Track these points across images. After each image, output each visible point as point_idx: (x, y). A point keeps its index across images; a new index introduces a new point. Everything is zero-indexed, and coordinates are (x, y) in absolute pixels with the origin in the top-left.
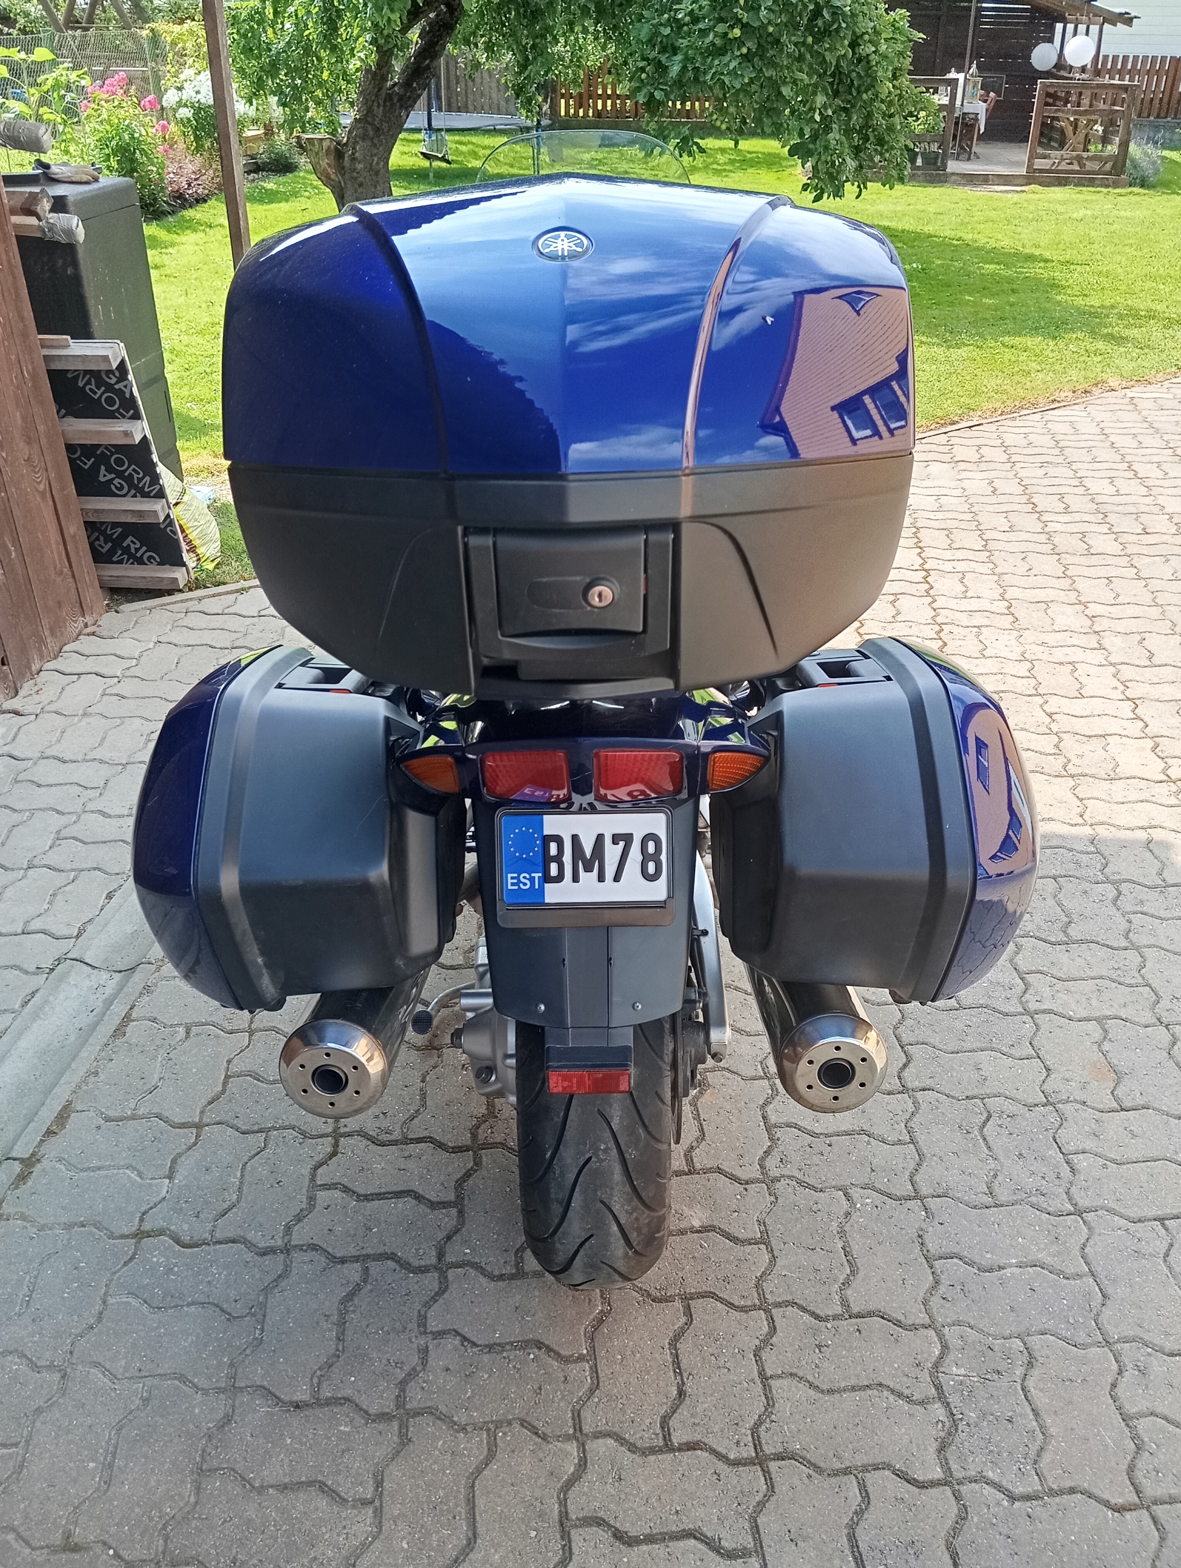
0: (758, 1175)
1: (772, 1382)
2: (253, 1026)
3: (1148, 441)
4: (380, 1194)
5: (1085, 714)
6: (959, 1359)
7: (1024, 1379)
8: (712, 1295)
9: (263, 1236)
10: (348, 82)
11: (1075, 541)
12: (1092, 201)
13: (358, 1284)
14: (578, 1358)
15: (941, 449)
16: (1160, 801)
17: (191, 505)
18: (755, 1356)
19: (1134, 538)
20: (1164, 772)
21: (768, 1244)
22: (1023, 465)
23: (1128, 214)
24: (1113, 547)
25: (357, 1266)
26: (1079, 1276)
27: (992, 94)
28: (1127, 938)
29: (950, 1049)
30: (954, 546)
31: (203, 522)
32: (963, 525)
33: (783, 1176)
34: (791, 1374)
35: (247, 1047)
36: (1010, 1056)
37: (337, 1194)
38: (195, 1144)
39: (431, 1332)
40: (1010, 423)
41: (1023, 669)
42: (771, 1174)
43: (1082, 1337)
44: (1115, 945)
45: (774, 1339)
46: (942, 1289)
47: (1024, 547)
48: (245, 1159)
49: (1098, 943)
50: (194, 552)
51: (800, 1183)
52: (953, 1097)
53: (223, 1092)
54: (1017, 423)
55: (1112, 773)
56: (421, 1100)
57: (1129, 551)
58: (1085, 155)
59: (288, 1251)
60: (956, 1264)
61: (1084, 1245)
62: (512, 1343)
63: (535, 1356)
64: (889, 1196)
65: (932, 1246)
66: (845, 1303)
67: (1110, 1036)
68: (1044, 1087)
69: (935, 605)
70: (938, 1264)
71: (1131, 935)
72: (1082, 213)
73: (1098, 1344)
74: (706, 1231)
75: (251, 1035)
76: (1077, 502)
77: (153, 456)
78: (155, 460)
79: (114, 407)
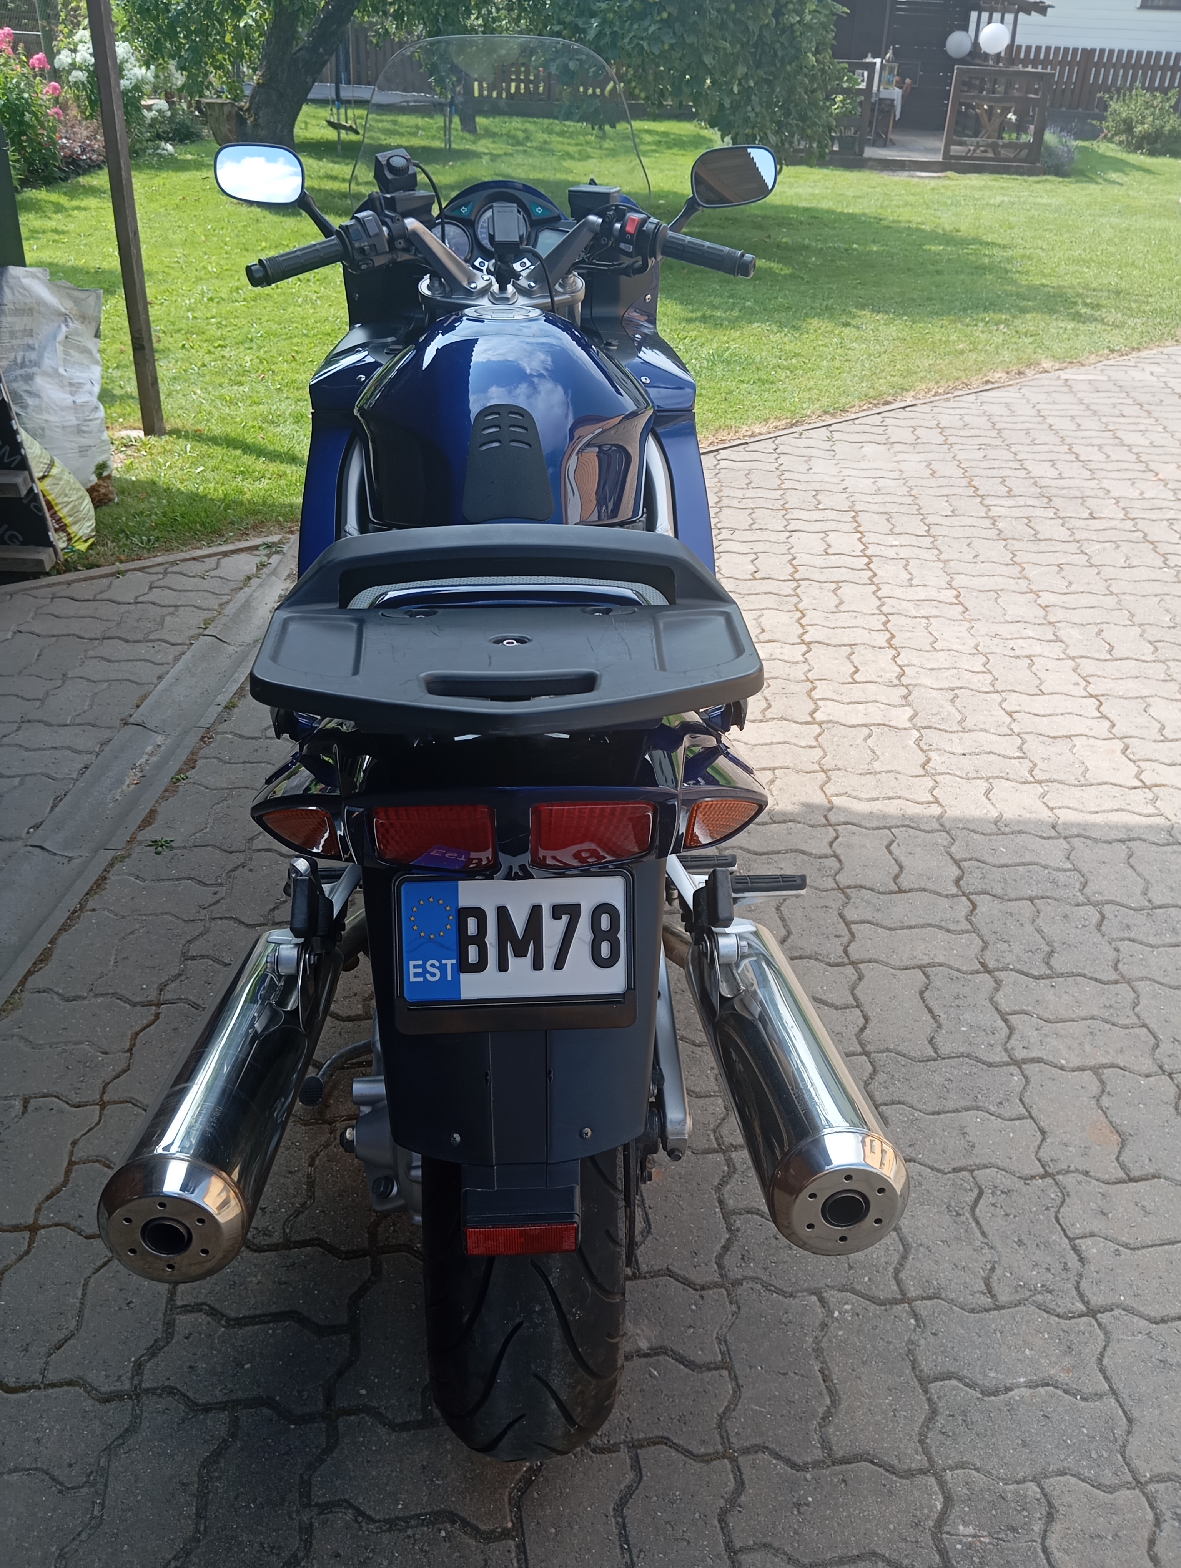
0: (717, 1278)
1: (742, 1557)
2: (106, 1098)
3: (1087, 423)
4: (255, 1317)
5: (1048, 712)
6: (966, 1514)
7: (1044, 1538)
8: (664, 1441)
9: (107, 1376)
10: (252, 48)
11: (1021, 528)
12: (1008, 188)
13: (225, 1441)
14: (502, 1533)
15: (875, 430)
16: (1137, 810)
17: (60, 479)
18: (719, 1521)
19: (1080, 523)
20: (1137, 777)
21: (730, 1369)
22: (960, 447)
23: (1045, 201)
24: (1062, 533)
25: (224, 1415)
26: (1099, 1396)
27: (908, 81)
28: (1116, 968)
29: (930, 1109)
30: (896, 530)
31: (74, 497)
32: (904, 509)
33: (745, 1278)
34: (765, 1545)
35: (97, 1124)
36: (999, 1116)
37: (202, 1318)
38: (27, 1252)
39: (317, 1505)
40: (944, 404)
41: (977, 663)
42: (731, 1275)
43: (1107, 1477)
44: (1104, 978)
45: (743, 1498)
46: (941, 1421)
47: (968, 532)
48: (89, 1272)
49: (1085, 976)
50: (64, 531)
51: (766, 1286)
52: (938, 1170)
53: (65, 1183)
54: (951, 404)
55: (1082, 779)
56: (308, 1190)
57: (1077, 537)
58: (1000, 142)
59: (138, 1395)
60: (954, 1388)
61: (1102, 1355)
62: (418, 1516)
63: (447, 1533)
64: (872, 1299)
65: (926, 1366)
66: (825, 1444)
67: (1108, 1089)
68: (1041, 1154)
69: (879, 594)
70: (934, 1387)
71: (1120, 966)
72: (999, 199)
73: (1126, 1485)
74: (657, 1354)
75: (102, 1108)
76: (1019, 486)
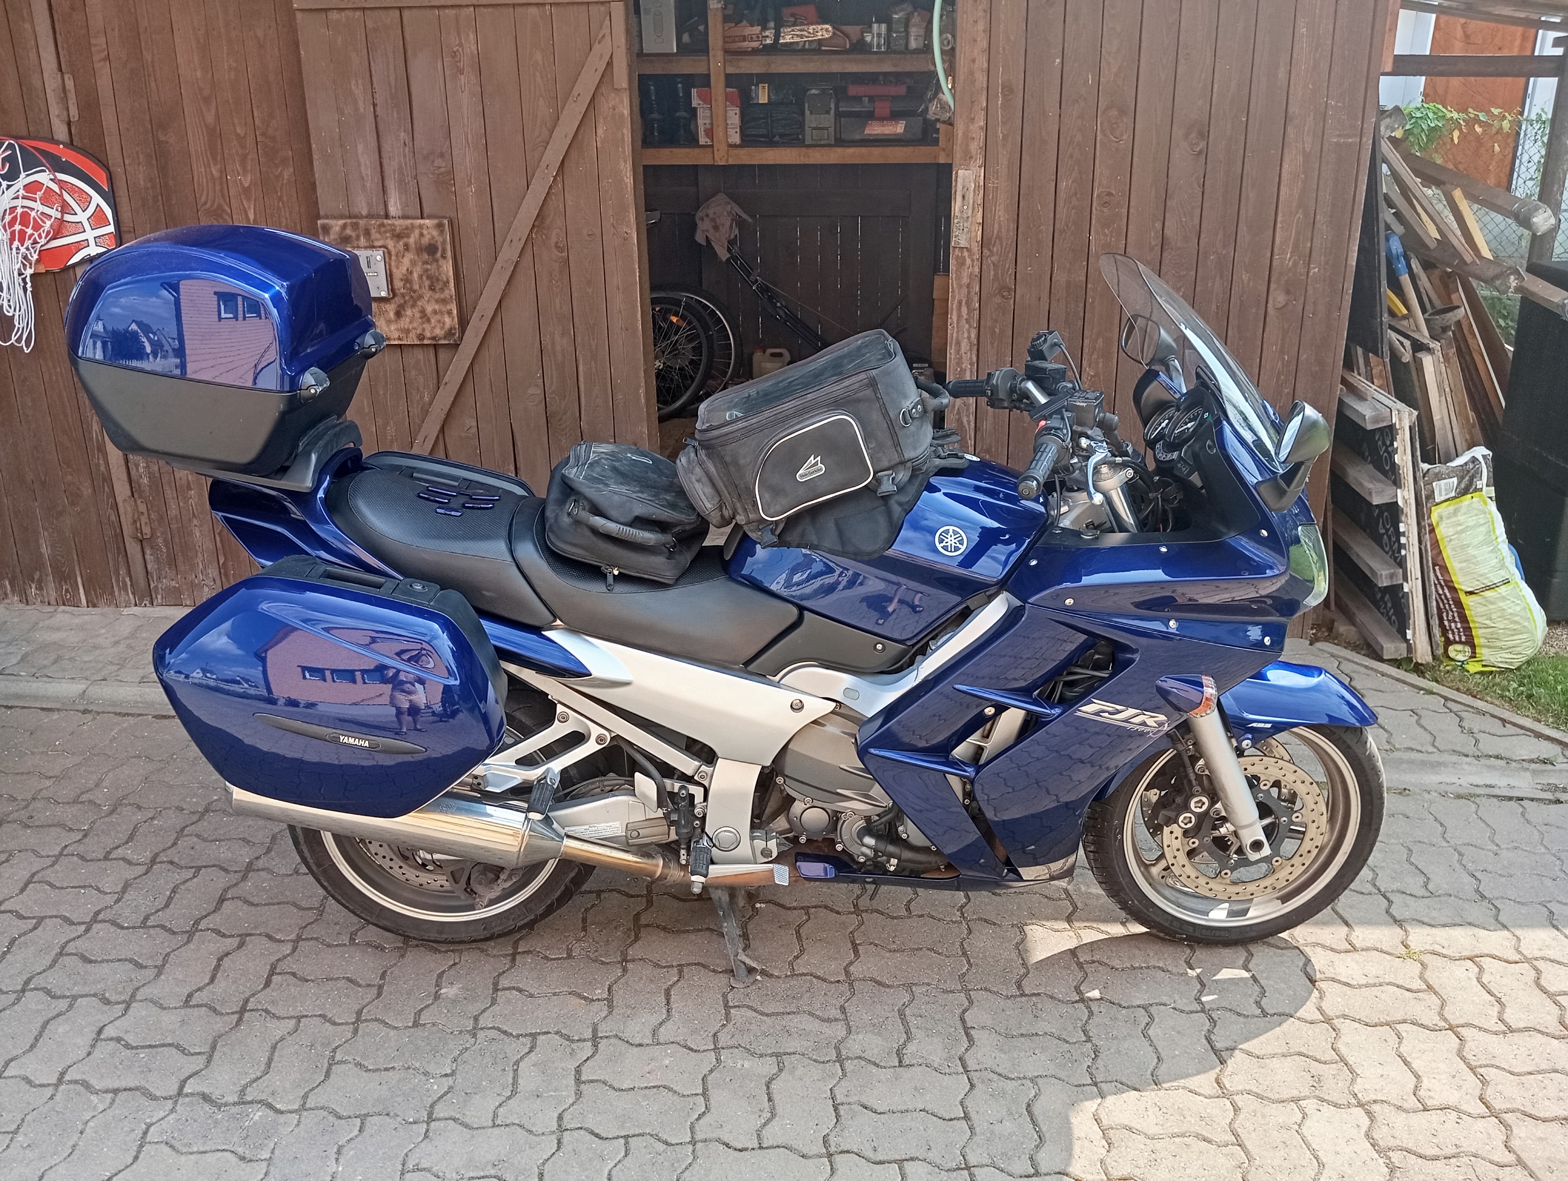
1: (295, 1020)
6: (267, 1119)
7: (232, 1152)
18: (319, 1014)
21: (412, 1026)
33: (477, 1039)
34: (296, 1030)
42: (481, 1033)
45: (329, 1025)
46: (332, 1120)
50: (1471, 647)
64: (437, 1101)
65: (374, 1120)
66: (343, 1063)
74: (435, 996)
77: (1401, 525)
78: (1402, 529)
79: (1387, 468)
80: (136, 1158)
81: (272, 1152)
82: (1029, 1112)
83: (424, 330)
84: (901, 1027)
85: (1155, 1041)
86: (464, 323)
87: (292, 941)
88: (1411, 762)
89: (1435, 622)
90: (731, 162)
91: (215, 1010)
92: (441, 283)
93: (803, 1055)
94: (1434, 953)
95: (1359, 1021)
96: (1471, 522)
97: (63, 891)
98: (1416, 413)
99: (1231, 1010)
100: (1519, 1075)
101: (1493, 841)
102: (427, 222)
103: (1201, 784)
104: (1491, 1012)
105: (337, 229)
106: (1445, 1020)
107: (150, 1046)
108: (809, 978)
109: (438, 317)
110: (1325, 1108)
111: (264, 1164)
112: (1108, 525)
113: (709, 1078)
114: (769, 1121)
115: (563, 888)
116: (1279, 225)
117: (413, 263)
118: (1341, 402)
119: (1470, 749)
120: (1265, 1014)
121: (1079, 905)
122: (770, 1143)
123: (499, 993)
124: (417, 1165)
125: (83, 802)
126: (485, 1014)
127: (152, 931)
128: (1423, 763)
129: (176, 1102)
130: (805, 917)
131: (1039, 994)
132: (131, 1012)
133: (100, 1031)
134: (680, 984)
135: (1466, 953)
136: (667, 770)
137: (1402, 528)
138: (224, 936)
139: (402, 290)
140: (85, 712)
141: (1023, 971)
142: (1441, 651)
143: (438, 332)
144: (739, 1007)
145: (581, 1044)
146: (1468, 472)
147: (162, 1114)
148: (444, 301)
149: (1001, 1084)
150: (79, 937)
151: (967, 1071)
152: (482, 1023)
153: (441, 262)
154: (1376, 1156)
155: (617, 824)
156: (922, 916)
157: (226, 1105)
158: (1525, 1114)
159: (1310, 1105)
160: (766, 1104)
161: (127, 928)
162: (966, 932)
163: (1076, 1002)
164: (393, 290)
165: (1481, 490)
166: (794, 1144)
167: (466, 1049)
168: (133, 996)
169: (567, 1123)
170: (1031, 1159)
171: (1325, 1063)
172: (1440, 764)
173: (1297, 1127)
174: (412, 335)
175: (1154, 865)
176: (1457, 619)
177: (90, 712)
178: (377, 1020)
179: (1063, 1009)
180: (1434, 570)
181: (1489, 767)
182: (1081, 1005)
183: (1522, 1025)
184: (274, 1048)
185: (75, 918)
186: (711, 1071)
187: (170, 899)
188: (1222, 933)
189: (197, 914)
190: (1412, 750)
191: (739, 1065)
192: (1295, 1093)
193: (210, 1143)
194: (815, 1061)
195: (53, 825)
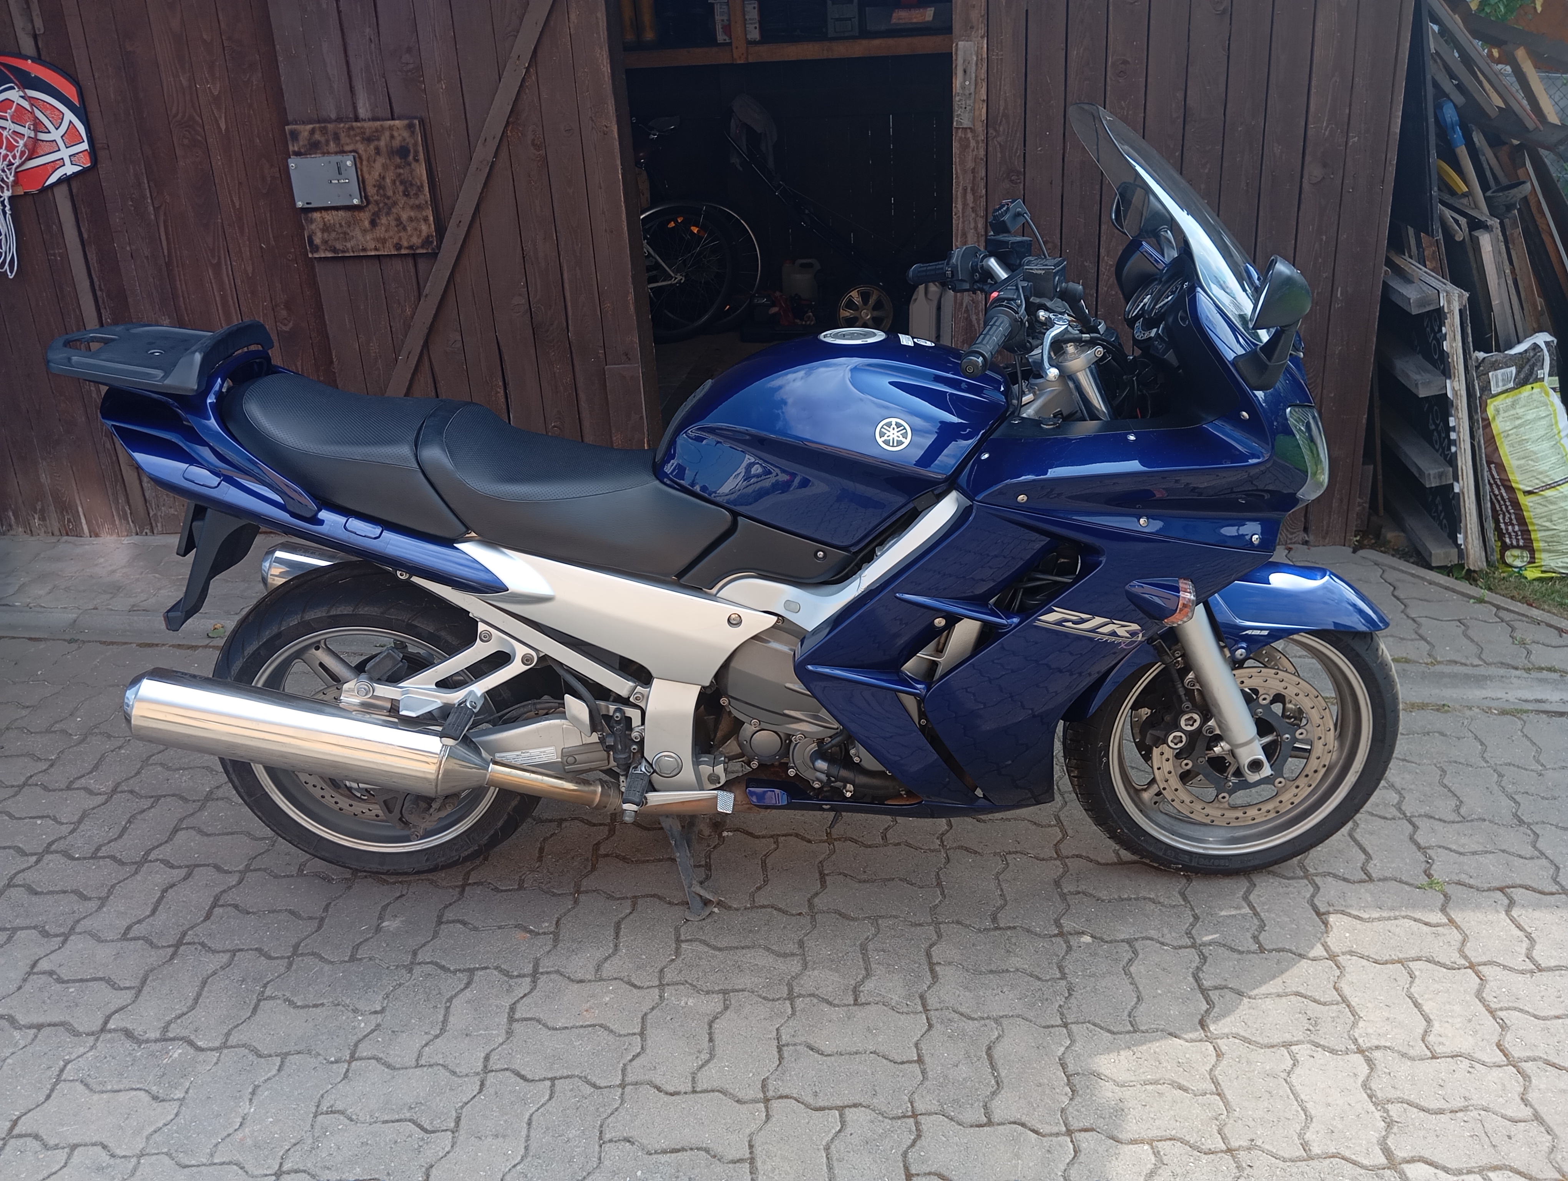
1: (230, 954)
6: (186, 1056)
7: (146, 1091)
18: (254, 949)
21: (348, 961)
26: (213, 1154)
34: (230, 964)
42: (418, 968)
43: (157, 1139)
45: (264, 958)
46: (252, 1058)
50: (1530, 552)
60: (270, 1071)
77: (1451, 419)
78: (1452, 424)
79: (1436, 357)
80: (48, 1097)
81: (187, 1092)
82: (990, 1056)
83: (400, 238)
84: (861, 963)
85: (1137, 979)
86: (441, 229)
87: (240, 872)
88: (1454, 676)
89: (1490, 525)
90: (750, 60)
91: (151, 944)
92: (415, 188)
93: (753, 992)
94: (1459, 883)
95: (1368, 958)
96: (1531, 416)
97: (21, 822)
98: (1467, 295)
99: (1224, 945)
100: (1545, 1019)
101: (1538, 762)
102: (397, 122)
103: (1192, 699)
104: (1517, 949)
105: (306, 134)
106: (1466, 957)
107: (82, 980)
108: (769, 910)
109: (414, 224)
110: (1320, 1054)
111: (176, 1104)
112: (1079, 414)
113: (649, 1017)
114: (707, 1062)
115: (505, 817)
116: (1313, 90)
117: (385, 167)
118: (1386, 286)
119: (1521, 662)
120: (1262, 949)
121: (1070, 832)
122: (705, 1087)
123: (442, 926)
124: (331, 1107)
125: (55, 732)
126: (425, 949)
127: (101, 862)
128: (1467, 677)
129: (97, 1040)
130: (773, 846)
131: (1014, 928)
132: (68, 945)
133: (34, 966)
134: (631, 916)
135: (1496, 884)
136: (600, 692)
137: (1452, 422)
138: (172, 867)
139: (376, 197)
140: (71, 641)
141: (1000, 902)
142: (1497, 556)
143: (415, 240)
144: (691, 940)
145: (519, 980)
146: (1529, 360)
147: (82, 1050)
148: (419, 207)
149: (961, 1024)
150: (29, 868)
151: (926, 1010)
152: (420, 958)
153: (414, 165)
154: (1373, 1109)
155: (551, 749)
156: (899, 844)
157: (147, 1041)
158: (1548, 1063)
159: (1302, 1051)
160: (705, 1044)
161: (78, 859)
162: (943, 860)
163: (1055, 936)
164: (366, 197)
165: (1542, 380)
166: (728, 1087)
167: (400, 985)
168: (72, 928)
169: (494, 1064)
170: (985, 1107)
171: (1325, 1004)
172: (1486, 678)
173: (1284, 1075)
174: (389, 244)
175: (1145, 790)
176: (1514, 522)
177: (76, 641)
178: (313, 954)
179: (1041, 944)
180: (1490, 469)
181: (1541, 681)
182: (1059, 940)
183: (1553, 963)
184: (204, 983)
185: (27, 849)
186: (653, 1009)
187: (125, 829)
188: (1222, 862)
189: (149, 844)
190: (1456, 662)
191: (683, 1003)
192: (1288, 1037)
193: (124, 1081)
194: (765, 998)
195: (22, 755)
